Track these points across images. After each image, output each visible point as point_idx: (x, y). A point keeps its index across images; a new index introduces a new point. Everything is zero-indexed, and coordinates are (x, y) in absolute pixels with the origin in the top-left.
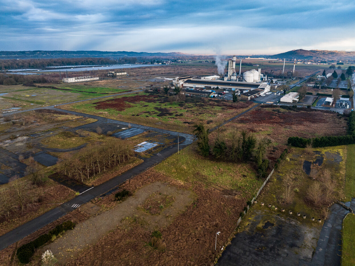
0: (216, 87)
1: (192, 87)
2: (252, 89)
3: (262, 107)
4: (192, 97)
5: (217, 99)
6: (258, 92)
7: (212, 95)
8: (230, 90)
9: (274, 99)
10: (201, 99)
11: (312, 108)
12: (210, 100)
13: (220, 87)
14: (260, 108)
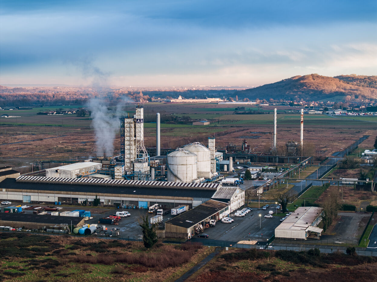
0: (91, 198)
1: (20, 202)
2: (196, 203)
3: (229, 258)
4: (20, 236)
5: (96, 240)
6: (212, 210)
7: (81, 227)
8: (133, 208)
9: (258, 229)
10: (47, 241)
11: (360, 253)
12: (77, 245)
13: (104, 199)
14: (222, 262)
